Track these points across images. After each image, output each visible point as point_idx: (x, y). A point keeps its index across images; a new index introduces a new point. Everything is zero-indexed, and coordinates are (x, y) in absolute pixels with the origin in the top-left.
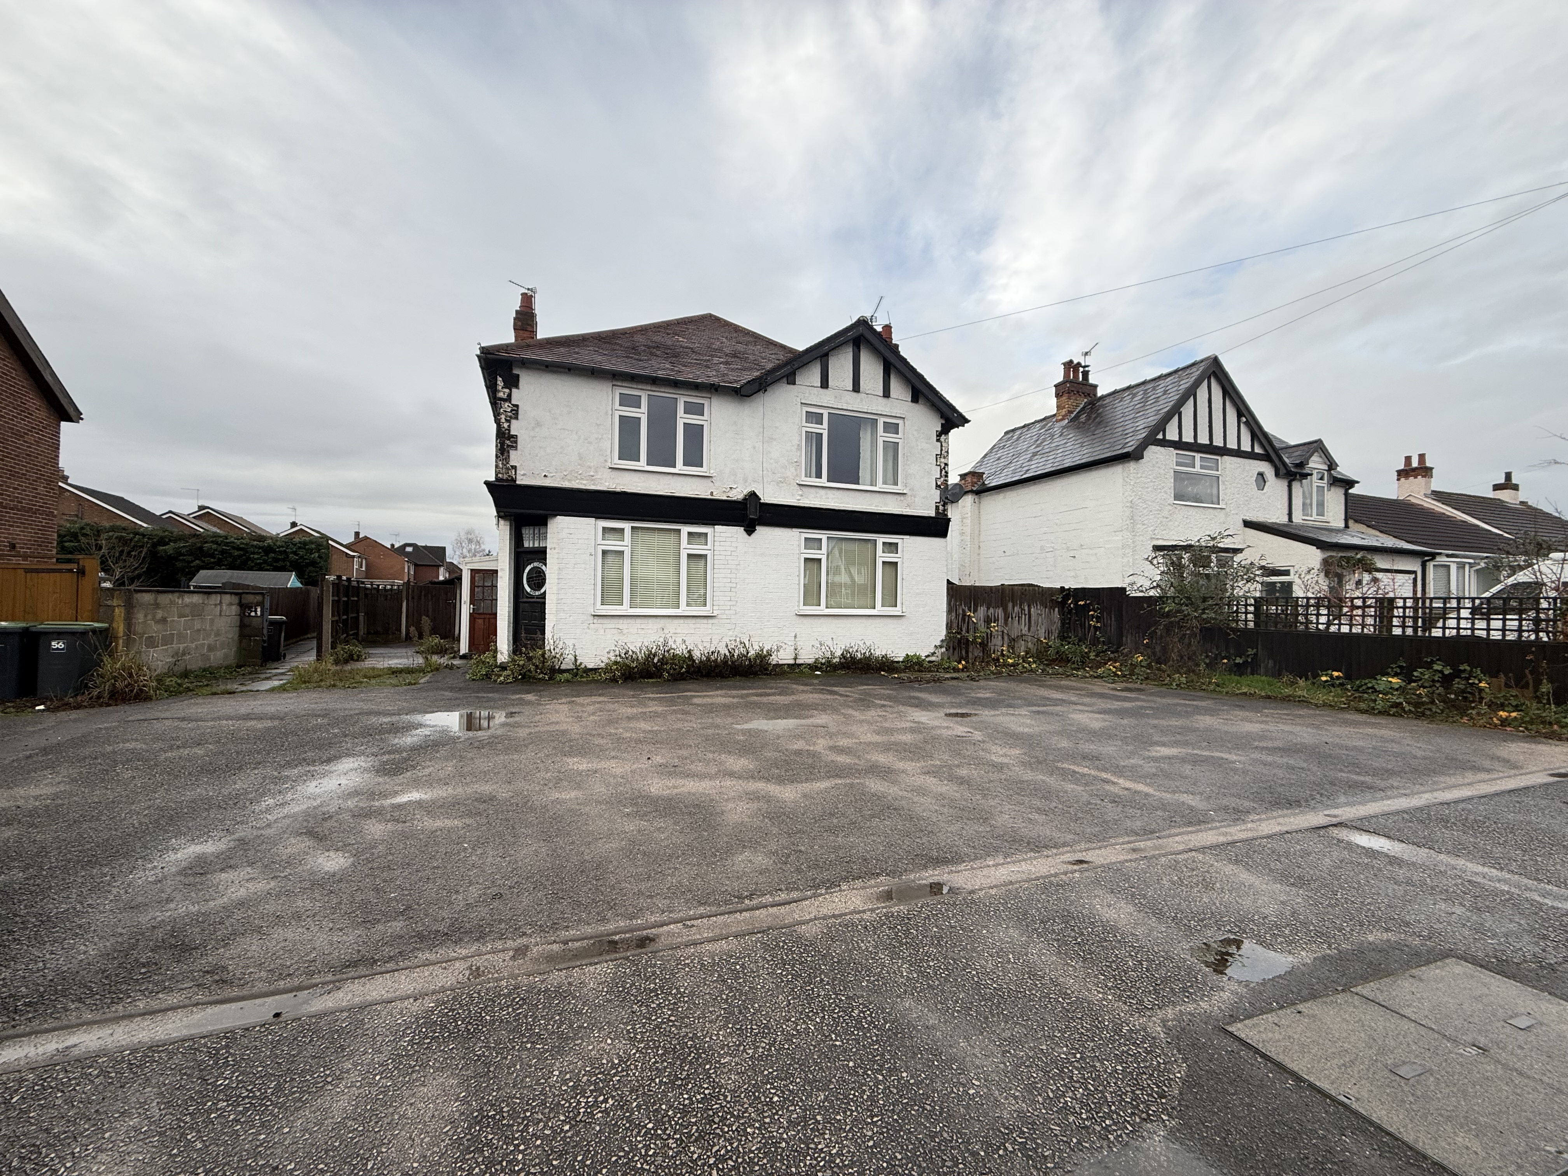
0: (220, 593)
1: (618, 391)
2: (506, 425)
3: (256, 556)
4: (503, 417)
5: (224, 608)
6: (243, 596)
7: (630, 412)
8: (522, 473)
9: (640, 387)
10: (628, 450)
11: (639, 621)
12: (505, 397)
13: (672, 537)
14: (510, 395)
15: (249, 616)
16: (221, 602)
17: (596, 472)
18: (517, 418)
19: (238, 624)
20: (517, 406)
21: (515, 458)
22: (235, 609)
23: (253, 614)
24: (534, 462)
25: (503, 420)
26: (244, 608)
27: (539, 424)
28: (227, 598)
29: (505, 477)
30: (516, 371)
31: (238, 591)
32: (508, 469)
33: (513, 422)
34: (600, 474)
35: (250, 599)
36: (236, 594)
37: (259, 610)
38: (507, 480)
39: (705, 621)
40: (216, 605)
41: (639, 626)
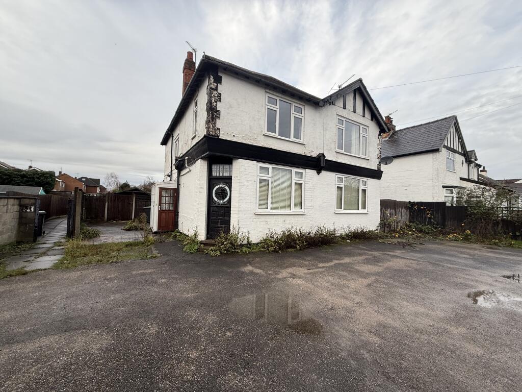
0: (7, 198)
1: (268, 95)
2: (215, 104)
3: (16, 179)
4: (213, 99)
5: (10, 207)
6: (22, 200)
7: (272, 107)
8: (222, 133)
9: (277, 95)
10: (271, 127)
11: (275, 217)
12: (214, 88)
13: (288, 174)
14: (217, 87)
15: (26, 212)
16: (7, 204)
17: (257, 136)
18: (220, 101)
19: (18, 217)
20: (220, 94)
21: (219, 123)
22: (16, 208)
23: (28, 211)
24: (228, 128)
25: (213, 101)
26: (22, 207)
27: (231, 107)
28: (11, 201)
29: (214, 134)
30: (220, 74)
31: (19, 197)
32: (215, 129)
33: (218, 103)
34: (259, 137)
35: (27, 201)
36: (17, 199)
37: (33, 208)
38: (215, 136)
39: (301, 216)
40: (4, 206)
41: (274, 220)
